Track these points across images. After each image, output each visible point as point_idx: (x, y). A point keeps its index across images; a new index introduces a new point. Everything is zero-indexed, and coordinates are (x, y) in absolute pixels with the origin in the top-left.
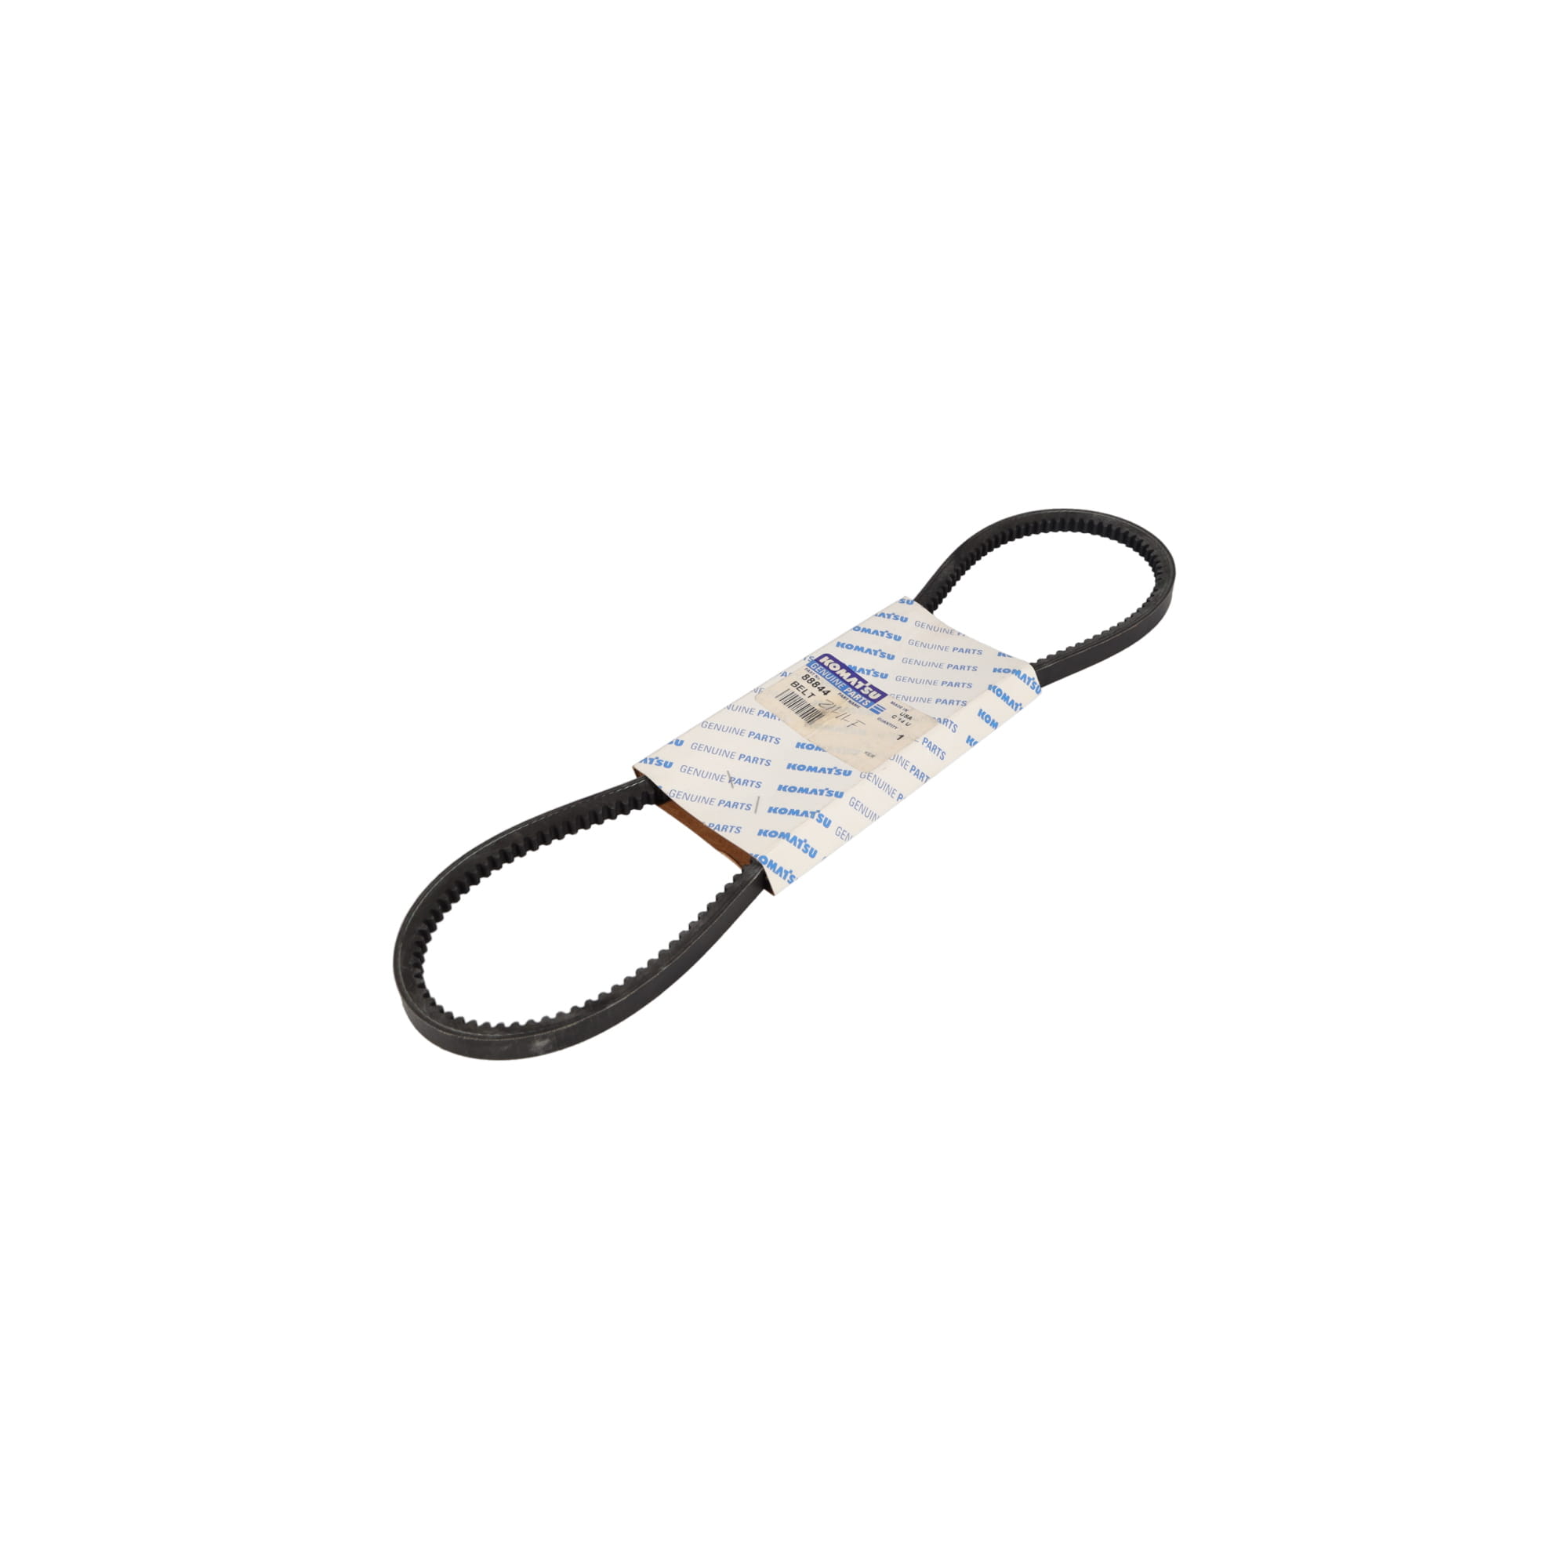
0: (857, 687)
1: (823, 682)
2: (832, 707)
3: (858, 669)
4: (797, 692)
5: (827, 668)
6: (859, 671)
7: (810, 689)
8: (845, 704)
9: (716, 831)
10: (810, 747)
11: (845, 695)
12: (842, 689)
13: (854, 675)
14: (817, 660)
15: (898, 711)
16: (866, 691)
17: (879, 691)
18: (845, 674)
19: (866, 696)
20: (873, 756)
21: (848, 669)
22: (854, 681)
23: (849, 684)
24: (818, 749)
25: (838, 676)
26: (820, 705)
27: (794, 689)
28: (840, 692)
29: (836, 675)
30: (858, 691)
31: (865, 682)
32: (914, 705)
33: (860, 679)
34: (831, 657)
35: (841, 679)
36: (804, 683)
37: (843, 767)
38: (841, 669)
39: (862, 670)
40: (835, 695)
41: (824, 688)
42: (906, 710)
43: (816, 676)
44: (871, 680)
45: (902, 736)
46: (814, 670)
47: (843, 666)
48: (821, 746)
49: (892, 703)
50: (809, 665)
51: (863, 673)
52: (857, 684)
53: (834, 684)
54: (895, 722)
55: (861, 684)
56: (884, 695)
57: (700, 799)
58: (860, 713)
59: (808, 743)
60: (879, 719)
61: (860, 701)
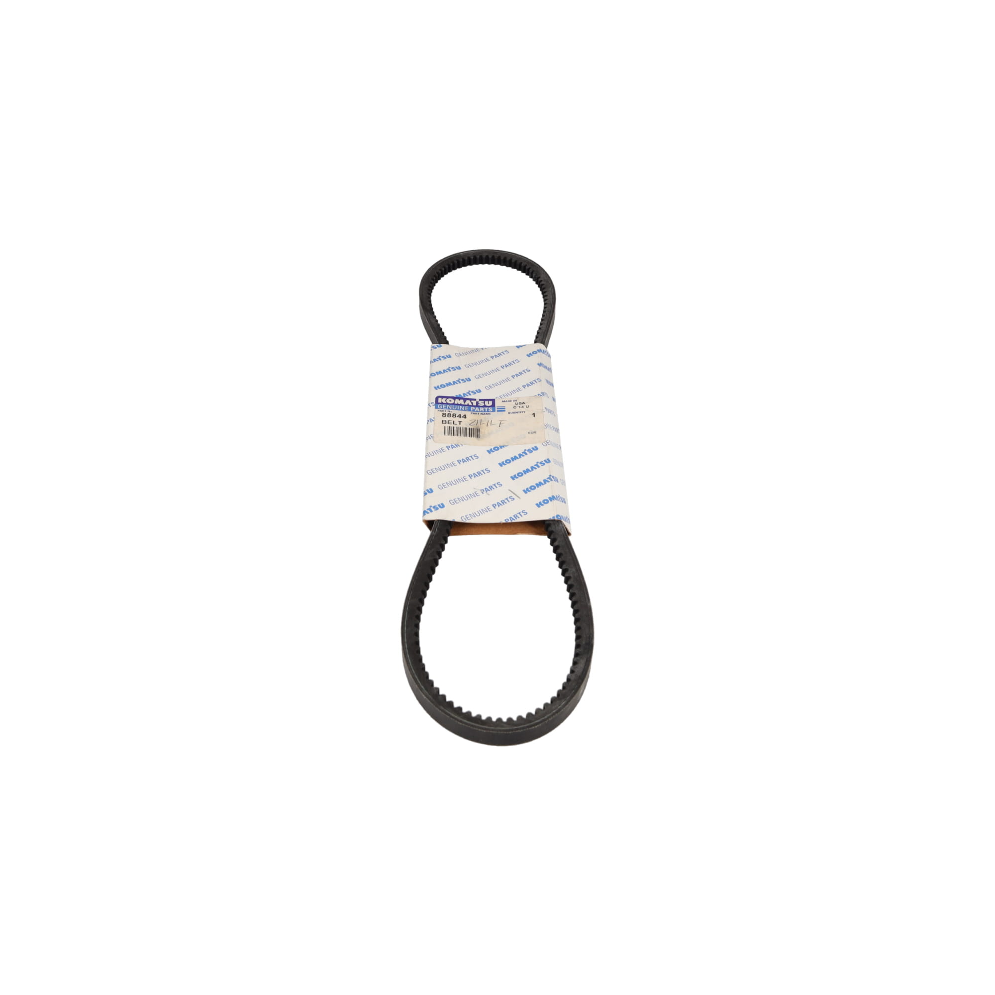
1: (458, 413)
2: (477, 422)
3: (462, 395)
4: (451, 425)
6: (464, 396)
7: (457, 420)
8: (483, 417)
9: (513, 521)
10: (496, 449)
12: (470, 410)
13: (465, 400)
15: (513, 403)
16: (481, 403)
17: (488, 400)
19: (485, 406)
20: (535, 432)
21: (459, 398)
22: (468, 402)
24: (501, 447)
25: (458, 404)
26: (470, 425)
27: (447, 425)
28: (470, 412)
29: (456, 404)
30: (477, 406)
31: (475, 400)
32: (515, 396)
33: (471, 400)
34: (442, 397)
35: (461, 405)
36: (447, 418)
37: (530, 446)
38: (455, 400)
39: (464, 394)
40: (470, 415)
41: (460, 415)
42: (516, 401)
44: (477, 397)
45: (534, 414)
46: (442, 408)
47: (454, 398)
48: (502, 445)
49: (503, 401)
51: (468, 395)
54: (518, 409)
57: (482, 511)
58: (495, 417)
59: (492, 447)
60: (509, 413)
61: (486, 410)
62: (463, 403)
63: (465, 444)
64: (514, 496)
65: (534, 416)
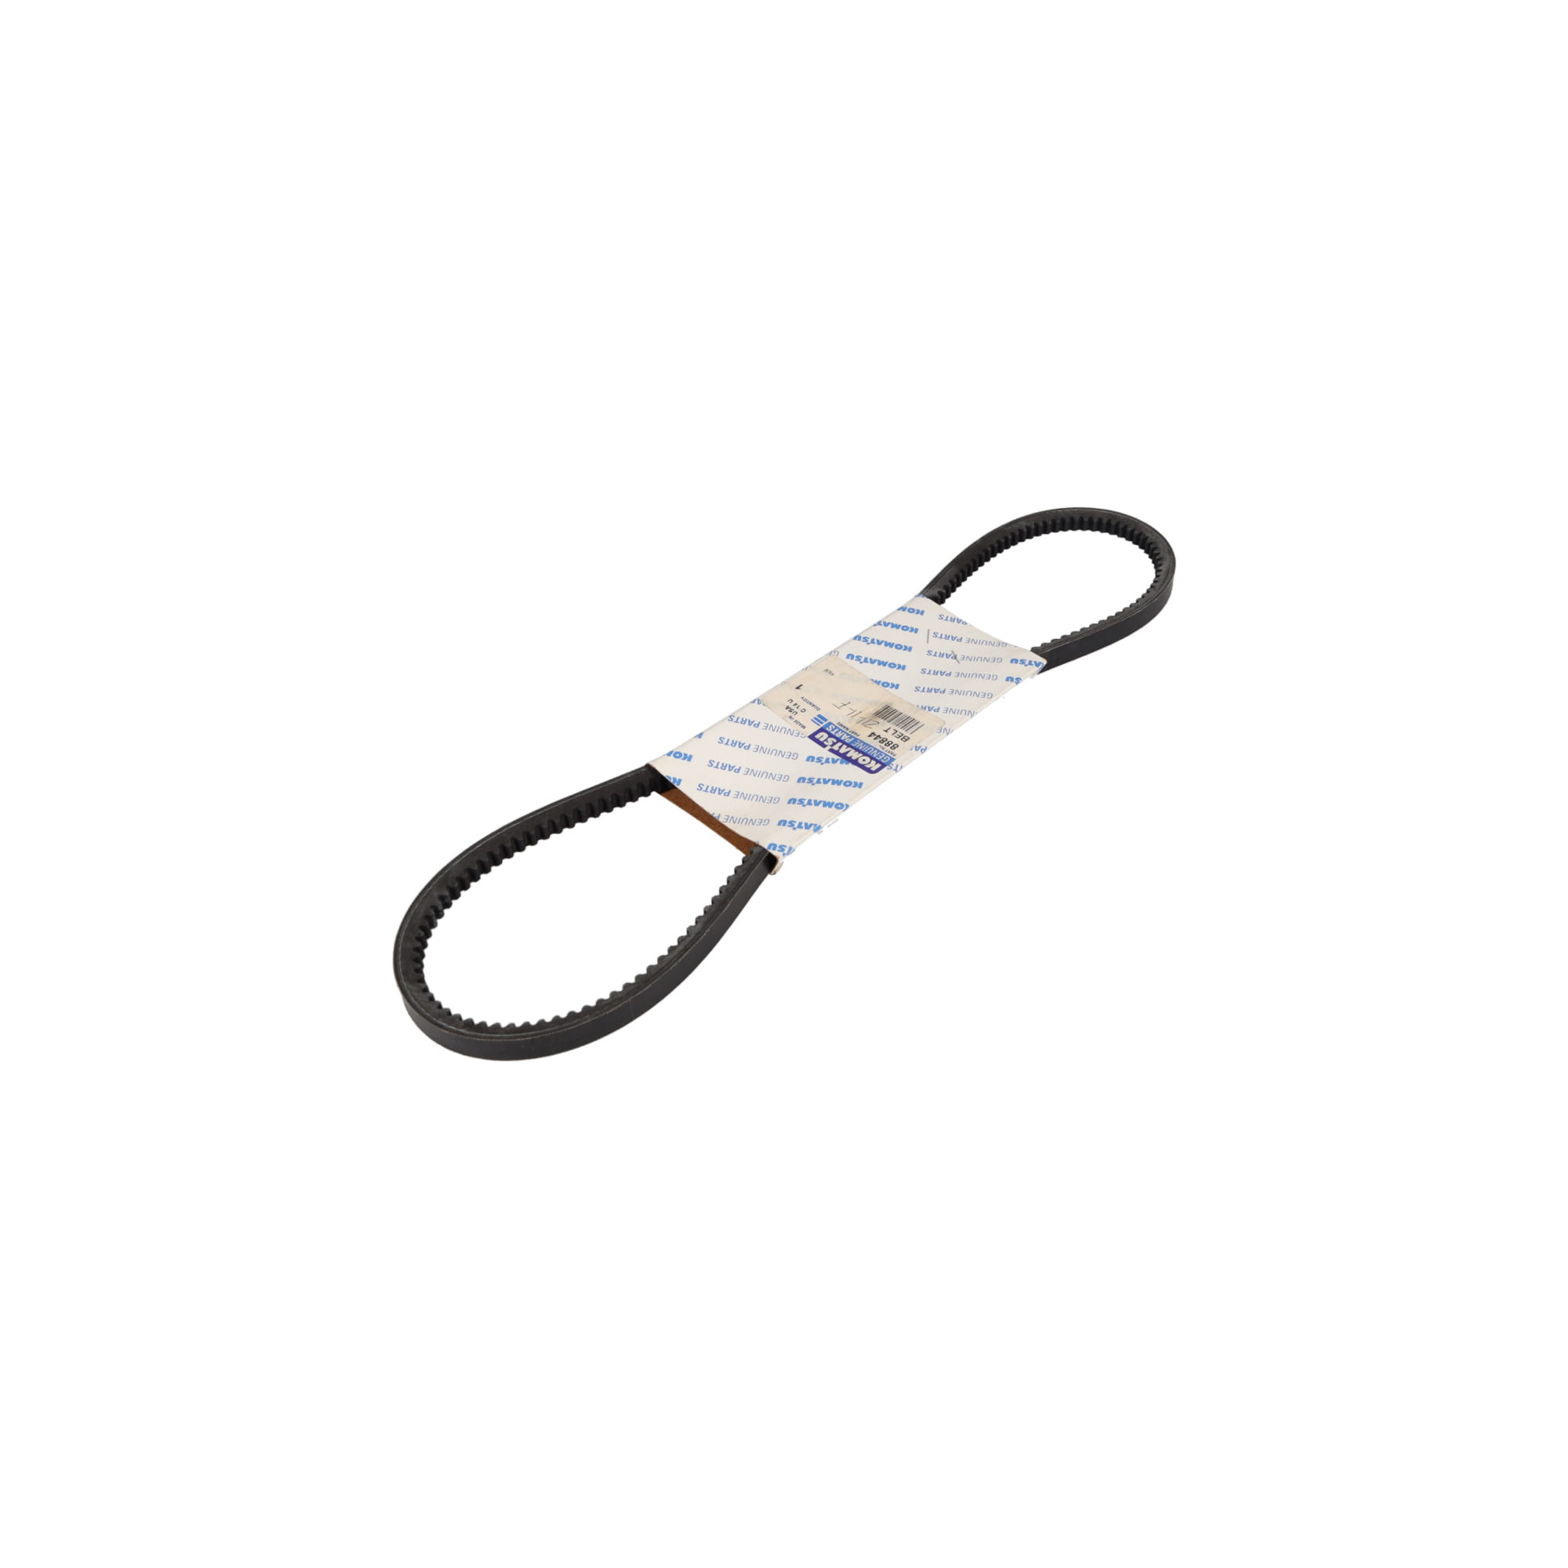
0: (840, 744)
1: (876, 744)
2: (865, 722)
3: (839, 762)
4: (903, 731)
5: (872, 758)
6: (838, 760)
7: (890, 737)
8: (851, 725)
10: (885, 685)
11: (853, 735)
12: (856, 740)
14: (883, 766)
15: (799, 717)
16: (831, 740)
17: (816, 740)
18: (853, 754)
19: (830, 735)
20: (827, 670)
21: (850, 760)
23: (849, 745)
24: (878, 683)
26: (878, 723)
27: (905, 734)
28: (858, 737)
29: (863, 753)
30: (839, 740)
31: (832, 751)
32: (782, 723)
33: (836, 752)
34: (869, 771)
35: (857, 750)
36: (896, 741)
37: (854, 663)
38: (857, 759)
39: (834, 761)
40: (863, 734)
41: (875, 739)
42: (791, 717)
43: (883, 749)
44: (825, 753)
45: (798, 688)
46: (886, 755)
47: (855, 762)
48: (875, 684)
49: (804, 727)
50: (892, 760)
51: (833, 759)
52: (840, 747)
53: (865, 743)
54: (803, 705)
55: (836, 748)
56: (812, 737)
58: (835, 716)
59: (888, 689)
60: (818, 709)
61: (837, 730)
62: (853, 751)
63: (912, 705)
64: (931, 634)
65: (801, 685)
